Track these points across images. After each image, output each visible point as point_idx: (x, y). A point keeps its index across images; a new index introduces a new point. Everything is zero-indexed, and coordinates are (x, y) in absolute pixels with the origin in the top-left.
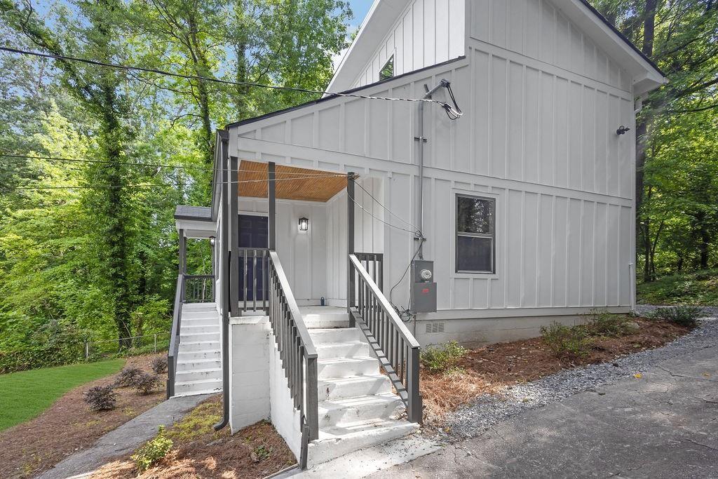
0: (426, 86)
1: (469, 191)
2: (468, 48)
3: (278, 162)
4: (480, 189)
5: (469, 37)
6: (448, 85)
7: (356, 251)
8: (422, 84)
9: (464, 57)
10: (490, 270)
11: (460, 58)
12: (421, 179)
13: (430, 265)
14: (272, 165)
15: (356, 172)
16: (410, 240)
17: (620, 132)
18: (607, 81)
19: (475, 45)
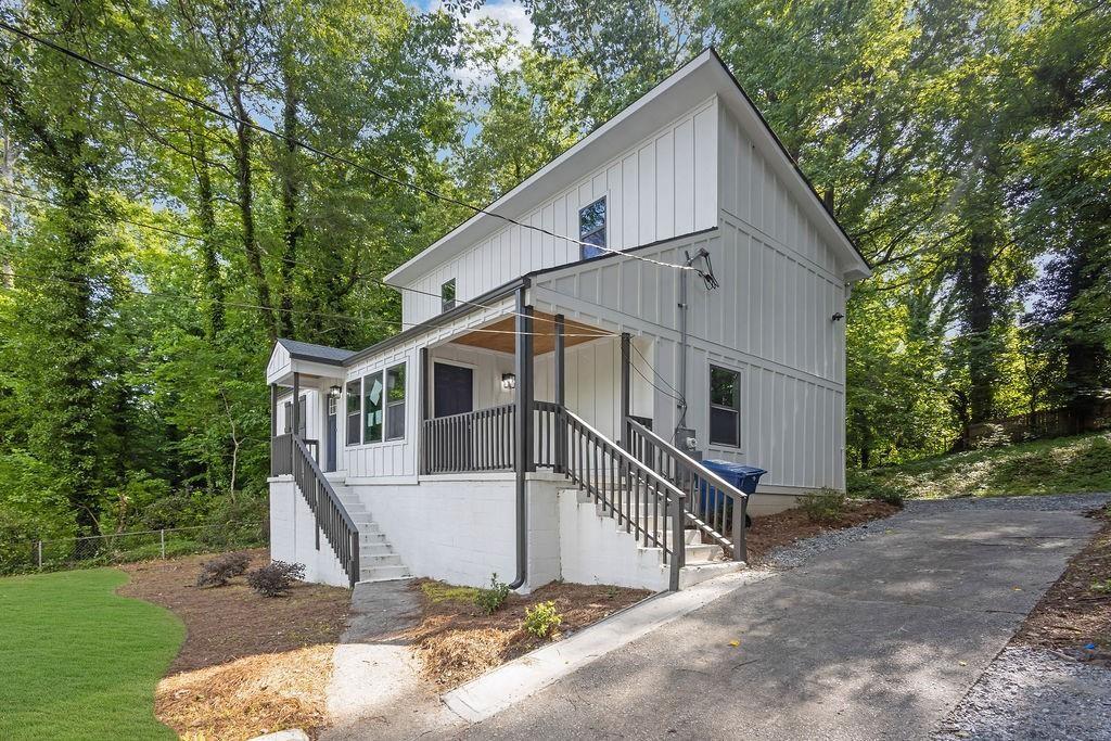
0: (687, 252)
1: (721, 363)
2: (720, 219)
3: (568, 316)
4: (730, 362)
5: (721, 210)
6: (706, 255)
7: (631, 414)
8: (683, 251)
9: (717, 228)
10: (735, 443)
11: (714, 229)
12: (683, 346)
13: (693, 433)
14: (560, 318)
15: (632, 332)
16: (674, 407)
17: (835, 318)
18: (824, 265)
19: (727, 218)
